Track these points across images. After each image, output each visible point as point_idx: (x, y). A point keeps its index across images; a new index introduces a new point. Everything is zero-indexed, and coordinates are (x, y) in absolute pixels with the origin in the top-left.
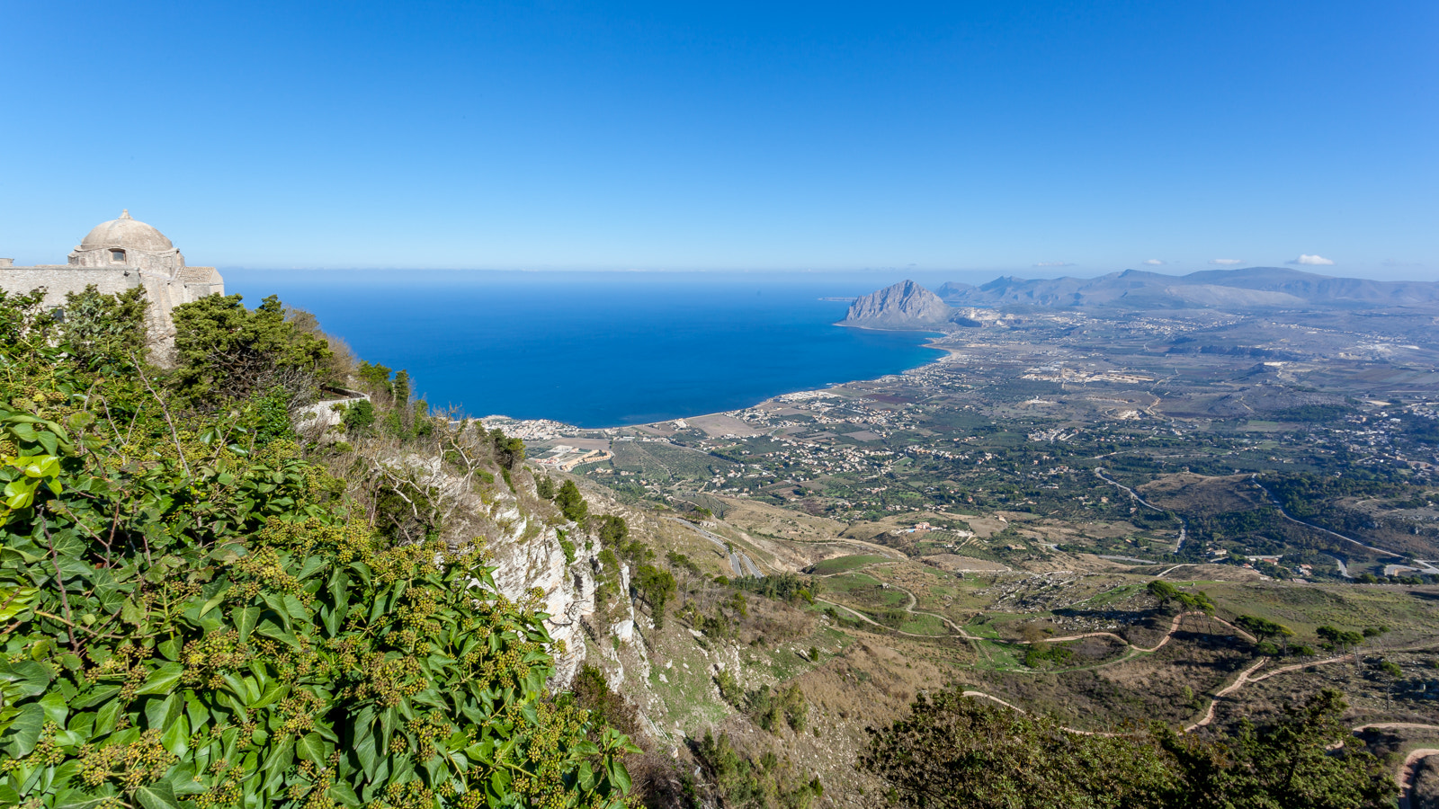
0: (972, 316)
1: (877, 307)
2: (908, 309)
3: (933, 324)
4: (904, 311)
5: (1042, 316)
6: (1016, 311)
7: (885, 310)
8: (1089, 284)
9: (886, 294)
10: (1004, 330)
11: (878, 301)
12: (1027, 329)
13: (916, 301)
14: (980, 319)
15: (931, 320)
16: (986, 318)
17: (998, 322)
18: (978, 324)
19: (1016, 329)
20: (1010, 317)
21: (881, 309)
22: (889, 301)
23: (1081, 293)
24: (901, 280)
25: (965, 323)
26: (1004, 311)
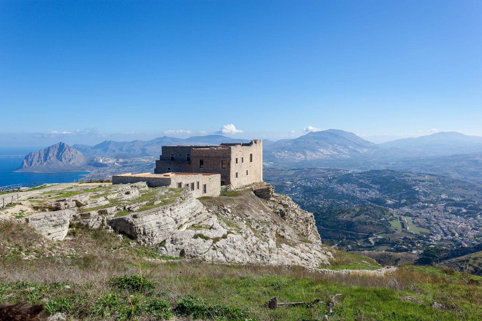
0: (101, 161)
1: (42, 159)
2: (63, 159)
3: (79, 167)
4: (61, 160)
5: (136, 159)
6: (124, 157)
7: (48, 161)
8: (149, 144)
9: (47, 151)
10: (120, 168)
11: (42, 155)
12: (131, 166)
13: (67, 154)
14: (106, 162)
15: (77, 165)
16: (109, 162)
17: (116, 164)
18: (106, 165)
19: (126, 166)
20: (121, 160)
21: (45, 160)
22: (50, 154)
23: (146, 148)
24: (56, 142)
25: (97, 165)
26: (117, 157)
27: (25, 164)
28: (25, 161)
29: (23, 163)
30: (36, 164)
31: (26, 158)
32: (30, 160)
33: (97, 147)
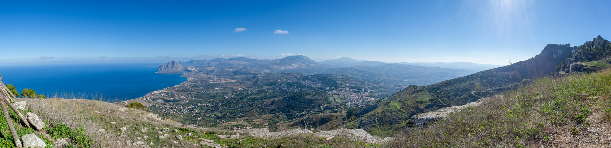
0: (189, 69)
1: (166, 67)
2: (174, 68)
3: (180, 71)
4: (173, 68)
5: (205, 68)
6: (199, 67)
7: (168, 68)
8: (211, 61)
9: (168, 64)
10: (198, 72)
11: (166, 66)
12: (203, 71)
13: (176, 66)
14: (191, 70)
15: (180, 70)
16: (193, 69)
17: (196, 70)
18: (191, 71)
19: (200, 72)
20: (198, 69)
21: (167, 68)
22: (169, 66)
23: (210, 63)
24: (171, 60)
25: (188, 71)
26: (196, 67)
27: (159, 70)
28: (159, 68)
29: (159, 69)
30: (163, 70)
31: (160, 67)
32: (161, 68)
33: (188, 62)
